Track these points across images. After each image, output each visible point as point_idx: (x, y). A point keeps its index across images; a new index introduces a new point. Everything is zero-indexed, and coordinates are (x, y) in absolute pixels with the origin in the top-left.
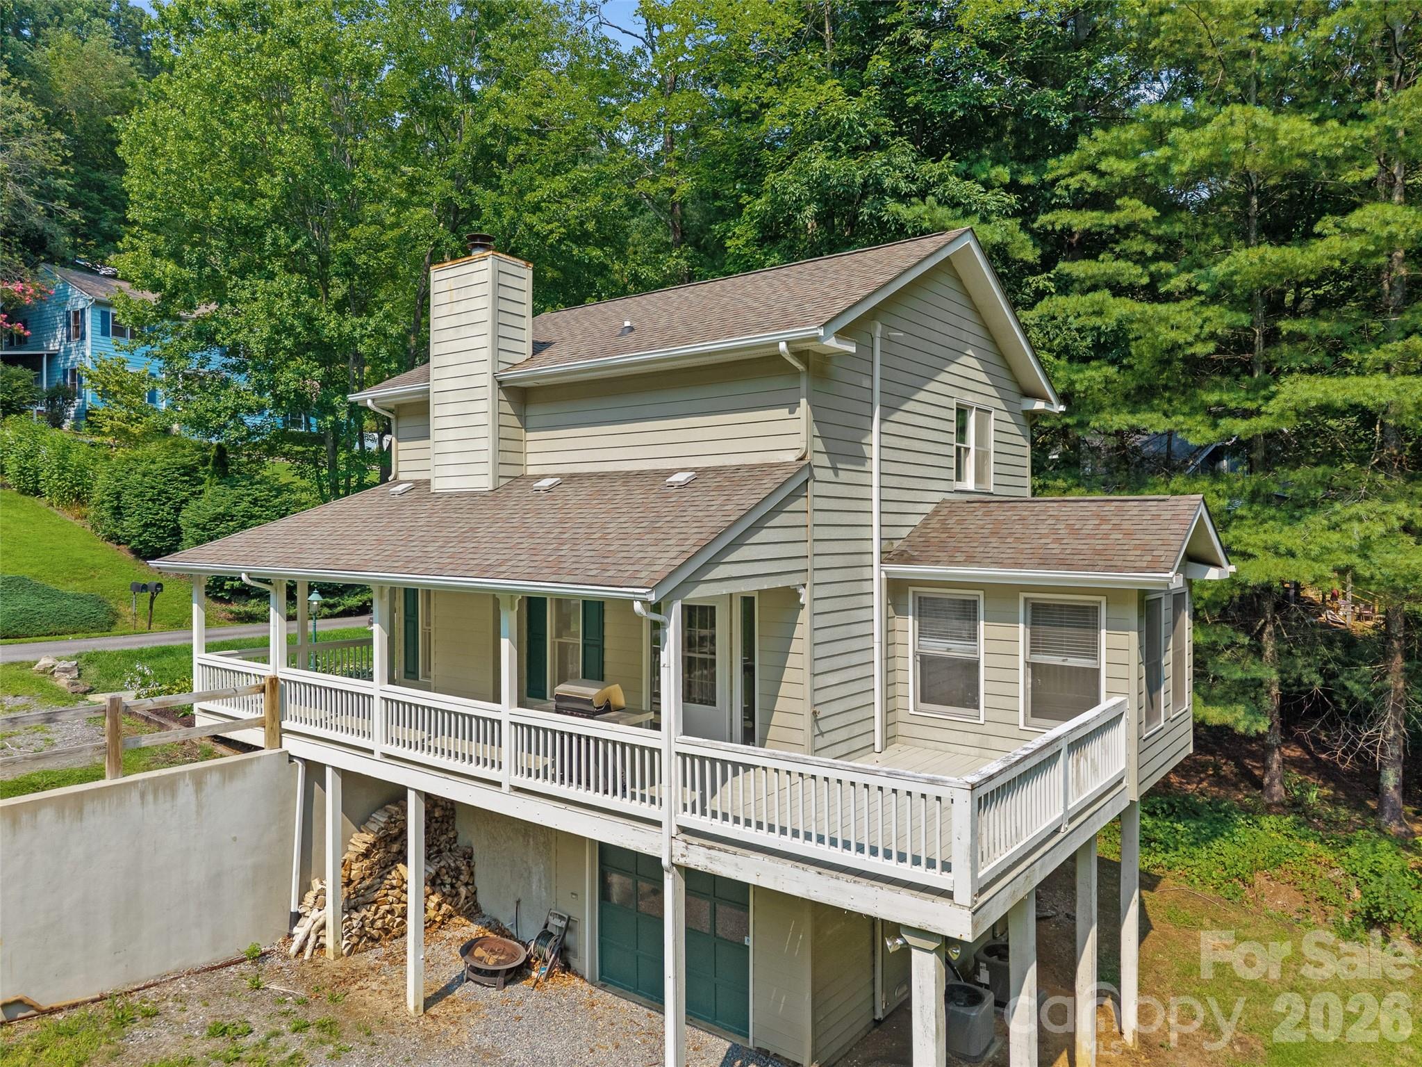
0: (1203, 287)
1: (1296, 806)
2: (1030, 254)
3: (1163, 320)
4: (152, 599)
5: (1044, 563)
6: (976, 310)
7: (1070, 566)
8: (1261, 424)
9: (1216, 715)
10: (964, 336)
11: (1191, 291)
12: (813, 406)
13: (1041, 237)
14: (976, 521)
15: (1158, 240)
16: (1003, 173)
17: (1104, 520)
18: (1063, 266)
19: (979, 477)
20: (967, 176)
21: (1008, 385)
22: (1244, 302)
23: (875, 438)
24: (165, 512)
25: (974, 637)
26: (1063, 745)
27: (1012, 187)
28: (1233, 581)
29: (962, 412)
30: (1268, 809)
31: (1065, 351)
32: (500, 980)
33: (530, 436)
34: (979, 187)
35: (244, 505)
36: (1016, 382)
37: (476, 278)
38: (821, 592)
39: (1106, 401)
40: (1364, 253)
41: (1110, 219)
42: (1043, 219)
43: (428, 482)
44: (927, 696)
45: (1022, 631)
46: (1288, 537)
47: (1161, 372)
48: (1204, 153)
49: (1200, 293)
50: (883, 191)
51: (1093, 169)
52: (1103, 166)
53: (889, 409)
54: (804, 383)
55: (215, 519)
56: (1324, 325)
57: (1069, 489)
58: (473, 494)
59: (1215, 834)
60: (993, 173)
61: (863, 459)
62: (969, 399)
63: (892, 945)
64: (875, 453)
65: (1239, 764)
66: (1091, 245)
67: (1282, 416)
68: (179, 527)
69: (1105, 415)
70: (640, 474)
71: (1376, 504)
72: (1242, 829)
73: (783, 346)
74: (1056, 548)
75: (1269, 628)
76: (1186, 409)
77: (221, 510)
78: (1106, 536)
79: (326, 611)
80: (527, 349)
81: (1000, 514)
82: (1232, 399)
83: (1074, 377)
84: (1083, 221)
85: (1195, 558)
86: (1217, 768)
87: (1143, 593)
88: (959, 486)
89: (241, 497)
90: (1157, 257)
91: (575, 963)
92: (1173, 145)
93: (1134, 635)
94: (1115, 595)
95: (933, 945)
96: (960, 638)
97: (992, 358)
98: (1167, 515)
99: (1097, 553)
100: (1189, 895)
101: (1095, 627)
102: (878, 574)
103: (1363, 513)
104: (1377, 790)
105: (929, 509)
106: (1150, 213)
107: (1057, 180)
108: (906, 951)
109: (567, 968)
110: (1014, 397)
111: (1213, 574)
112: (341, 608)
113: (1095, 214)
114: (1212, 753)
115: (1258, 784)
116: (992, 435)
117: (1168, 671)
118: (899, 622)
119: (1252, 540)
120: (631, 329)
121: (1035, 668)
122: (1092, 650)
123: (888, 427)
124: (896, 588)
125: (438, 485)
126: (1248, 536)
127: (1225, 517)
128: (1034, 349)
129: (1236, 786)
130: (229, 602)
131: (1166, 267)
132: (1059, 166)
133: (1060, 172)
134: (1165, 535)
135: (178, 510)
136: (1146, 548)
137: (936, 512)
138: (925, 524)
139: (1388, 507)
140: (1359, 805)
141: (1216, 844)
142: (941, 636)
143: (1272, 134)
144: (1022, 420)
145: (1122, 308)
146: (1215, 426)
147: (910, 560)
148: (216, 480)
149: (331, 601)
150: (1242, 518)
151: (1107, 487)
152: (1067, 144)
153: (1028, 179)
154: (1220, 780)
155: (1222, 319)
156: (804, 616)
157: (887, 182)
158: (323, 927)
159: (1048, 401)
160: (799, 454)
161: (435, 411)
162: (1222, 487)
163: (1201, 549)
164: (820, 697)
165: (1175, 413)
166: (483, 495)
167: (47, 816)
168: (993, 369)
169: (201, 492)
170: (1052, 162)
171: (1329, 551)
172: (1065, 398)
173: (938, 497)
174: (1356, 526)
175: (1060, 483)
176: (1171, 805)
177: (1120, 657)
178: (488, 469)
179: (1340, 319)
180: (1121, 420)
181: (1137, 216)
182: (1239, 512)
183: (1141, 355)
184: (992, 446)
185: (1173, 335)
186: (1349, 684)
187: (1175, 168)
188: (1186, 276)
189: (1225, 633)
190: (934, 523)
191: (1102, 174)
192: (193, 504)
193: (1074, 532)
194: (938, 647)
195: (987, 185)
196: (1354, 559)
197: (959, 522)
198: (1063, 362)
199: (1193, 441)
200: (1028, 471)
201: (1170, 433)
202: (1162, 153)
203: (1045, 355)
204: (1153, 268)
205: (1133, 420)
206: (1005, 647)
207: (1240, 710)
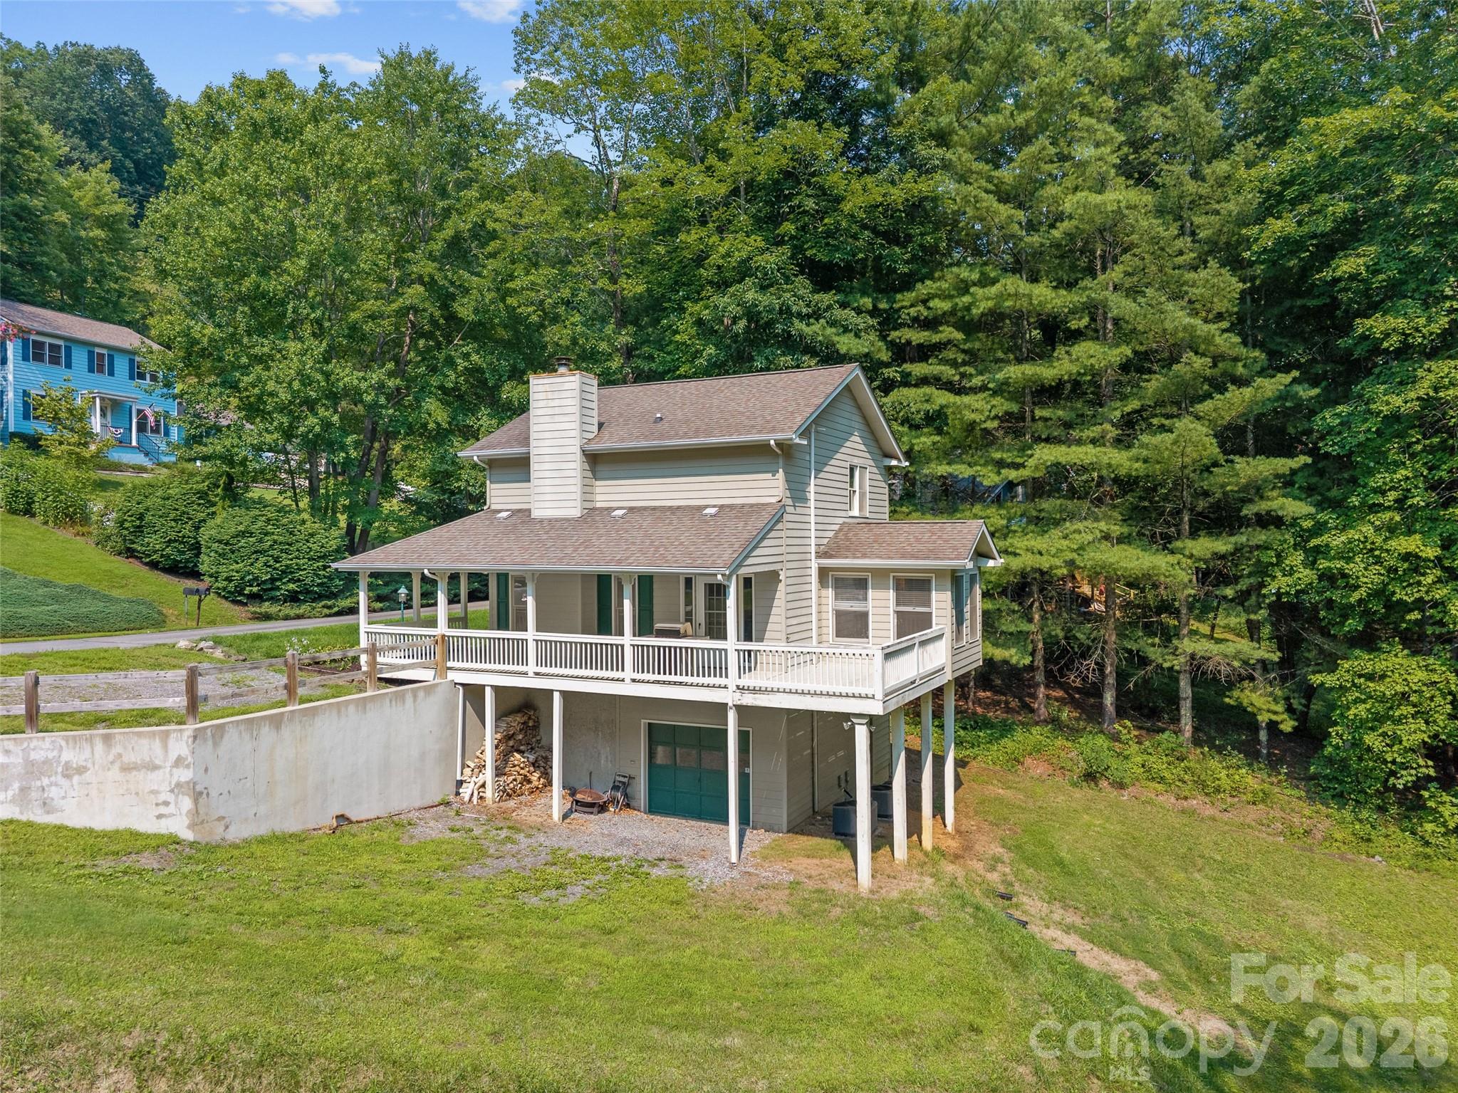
0: (991, 385)
1: (1054, 722)
2: (885, 356)
3: (968, 407)
4: (200, 601)
5: (903, 557)
6: (859, 408)
7: (917, 558)
8: (1024, 473)
9: (999, 654)
10: (853, 424)
11: (984, 388)
12: (786, 473)
13: (892, 345)
14: (864, 535)
15: (964, 351)
16: (867, 302)
17: (933, 534)
18: (908, 367)
19: (861, 508)
20: (844, 305)
21: (876, 451)
22: (1017, 396)
23: (812, 488)
24: (187, 530)
25: (866, 599)
26: (917, 641)
27: (874, 312)
28: (1007, 569)
29: (852, 470)
30: (1037, 723)
31: (906, 421)
32: (595, 810)
33: (598, 483)
34: (853, 313)
35: (260, 524)
36: (880, 448)
37: (567, 386)
38: (790, 573)
39: (934, 456)
40: (1079, 374)
41: (936, 338)
42: (894, 335)
43: (529, 510)
44: (840, 633)
45: (891, 594)
46: (1039, 543)
47: (967, 437)
48: (990, 304)
49: (989, 389)
50: (792, 315)
51: (924, 302)
52: (931, 304)
53: (818, 471)
54: (781, 461)
55: (237, 536)
56: (1060, 413)
57: (910, 513)
58: (567, 520)
59: (1002, 736)
60: (862, 302)
61: (806, 500)
62: (856, 461)
63: (846, 726)
64: (812, 496)
65: (1021, 700)
66: (924, 352)
67: (1037, 468)
68: (198, 543)
69: (933, 465)
70: (679, 507)
71: (1088, 523)
72: (1019, 734)
73: (772, 442)
74: (909, 549)
75: (1037, 604)
76: (982, 461)
77: (241, 528)
78: (935, 542)
79: (326, 611)
80: (595, 429)
81: (877, 530)
82: (1008, 457)
83: (914, 441)
84: (918, 337)
85: (981, 554)
86: (1007, 703)
87: (954, 571)
88: (851, 514)
89: (256, 518)
90: (964, 363)
91: (633, 803)
92: (972, 295)
93: (949, 593)
94: (939, 573)
95: (865, 721)
96: (858, 599)
97: (867, 435)
98: (965, 531)
99: (931, 551)
100: (985, 769)
101: (929, 590)
102: (814, 565)
103: (1082, 528)
104: (1100, 708)
105: (836, 527)
106: (959, 336)
107: (903, 307)
108: (852, 729)
109: (628, 806)
110: (879, 458)
111: (991, 563)
112: (336, 609)
113: (926, 333)
114: (1005, 695)
115: (1032, 711)
116: (868, 483)
117: (967, 616)
118: (824, 592)
119: (1019, 545)
120: (661, 419)
121: (897, 613)
122: (927, 603)
123: (820, 482)
124: (823, 572)
125: (536, 514)
126: (1018, 543)
127: (1005, 531)
128: (887, 421)
129: (1018, 713)
130: (246, 604)
131: (969, 370)
132: (904, 298)
133: (905, 303)
134: (964, 541)
135: (197, 528)
136: (955, 548)
137: (840, 530)
138: (836, 536)
139: (1095, 525)
140: (1090, 719)
141: (1004, 741)
142: (848, 599)
143: (1030, 296)
144: (883, 472)
145: (942, 398)
146: (999, 473)
147: (831, 557)
148: (228, 503)
149: (329, 603)
150: (1015, 532)
151: (936, 512)
152: (907, 283)
153: (883, 305)
154: (1008, 710)
155: (1002, 405)
156: (781, 586)
157: (794, 309)
158: (483, 786)
159: (899, 460)
160: (778, 499)
161: (534, 466)
162: (1003, 512)
163: (983, 549)
164: (790, 630)
165: (975, 464)
166: (576, 520)
167: (352, 708)
168: (868, 442)
169: (214, 513)
170: (899, 296)
171: (1062, 551)
172: (908, 455)
173: (841, 521)
174: (1077, 536)
175: (904, 509)
176: (976, 722)
177: (943, 605)
178: (578, 504)
179: (1072, 409)
180: (943, 469)
181: (952, 336)
182: (1013, 528)
183: (954, 426)
184: (868, 489)
185: (973, 416)
186: (1078, 635)
187: (974, 311)
188: (981, 378)
189: (1004, 603)
190: (841, 535)
191: (929, 308)
192: (211, 523)
193: (918, 540)
194: (846, 606)
195: (859, 311)
196: (1075, 555)
197: (856, 535)
198: (905, 429)
199: (986, 483)
200: (887, 504)
201: (974, 477)
202: (966, 299)
203: (896, 426)
204: (962, 370)
205: (950, 469)
206: (883, 603)
207: (1013, 651)
